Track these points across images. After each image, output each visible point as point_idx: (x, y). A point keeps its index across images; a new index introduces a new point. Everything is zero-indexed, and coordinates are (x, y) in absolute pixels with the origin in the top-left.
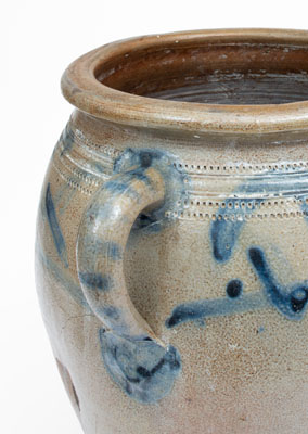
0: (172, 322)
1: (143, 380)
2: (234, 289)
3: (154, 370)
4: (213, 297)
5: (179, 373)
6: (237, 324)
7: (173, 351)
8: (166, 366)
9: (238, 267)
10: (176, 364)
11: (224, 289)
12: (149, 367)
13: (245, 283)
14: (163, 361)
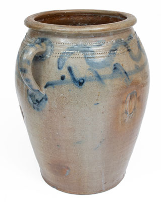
0: (46, 87)
1: (37, 104)
2: (63, 78)
3: (40, 101)
4: (57, 80)
5: (47, 102)
6: (63, 88)
7: (46, 95)
8: (44, 100)
9: (64, 72)
10: (46, 99)
11: (60, 77)
12: (39, 100)
13: (66, 76)
14: (43, 98)
